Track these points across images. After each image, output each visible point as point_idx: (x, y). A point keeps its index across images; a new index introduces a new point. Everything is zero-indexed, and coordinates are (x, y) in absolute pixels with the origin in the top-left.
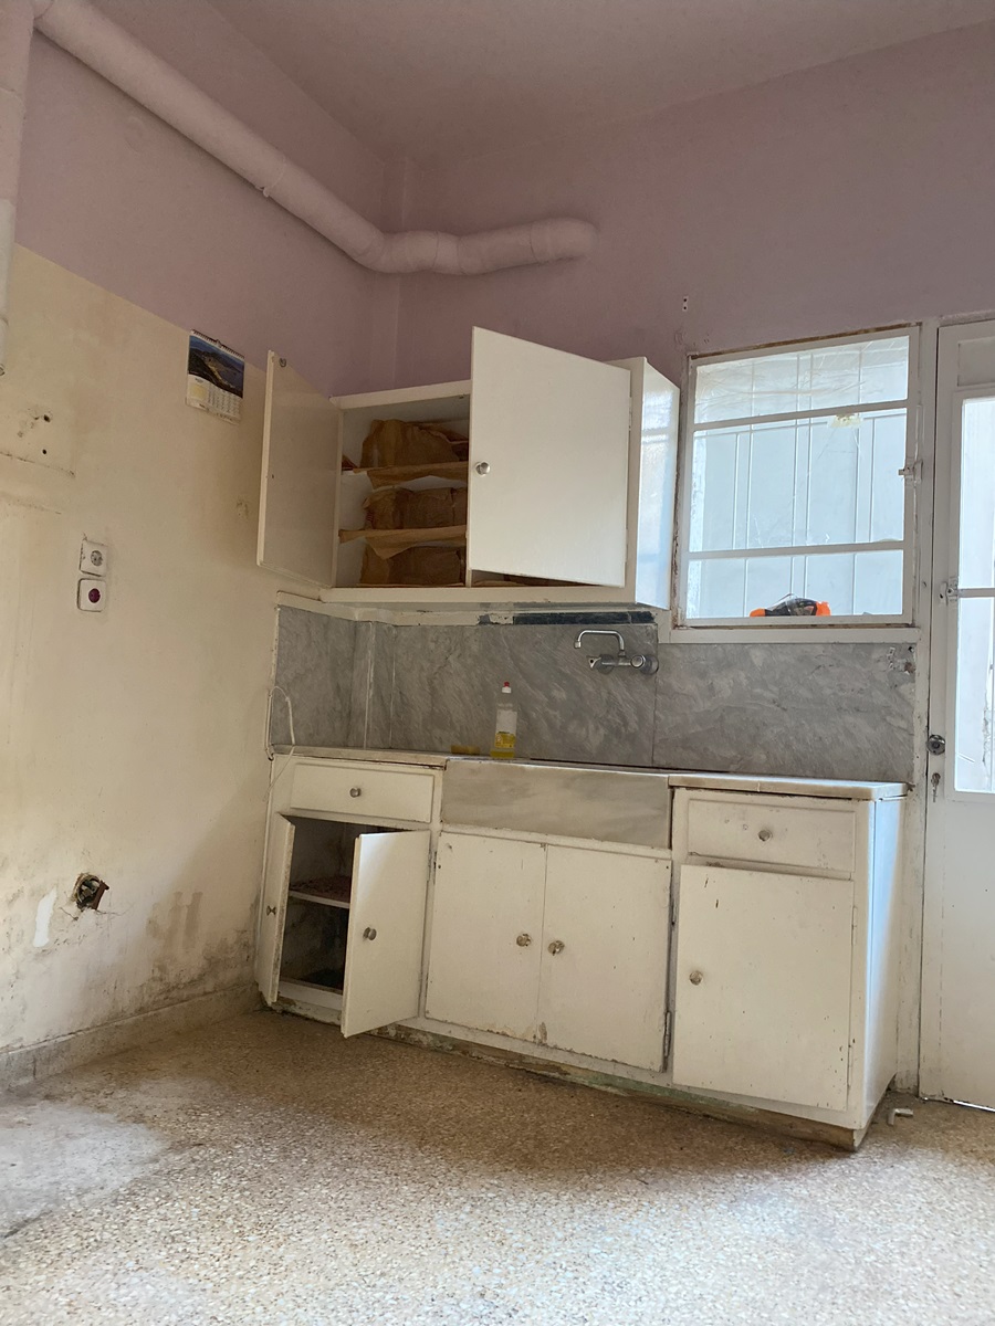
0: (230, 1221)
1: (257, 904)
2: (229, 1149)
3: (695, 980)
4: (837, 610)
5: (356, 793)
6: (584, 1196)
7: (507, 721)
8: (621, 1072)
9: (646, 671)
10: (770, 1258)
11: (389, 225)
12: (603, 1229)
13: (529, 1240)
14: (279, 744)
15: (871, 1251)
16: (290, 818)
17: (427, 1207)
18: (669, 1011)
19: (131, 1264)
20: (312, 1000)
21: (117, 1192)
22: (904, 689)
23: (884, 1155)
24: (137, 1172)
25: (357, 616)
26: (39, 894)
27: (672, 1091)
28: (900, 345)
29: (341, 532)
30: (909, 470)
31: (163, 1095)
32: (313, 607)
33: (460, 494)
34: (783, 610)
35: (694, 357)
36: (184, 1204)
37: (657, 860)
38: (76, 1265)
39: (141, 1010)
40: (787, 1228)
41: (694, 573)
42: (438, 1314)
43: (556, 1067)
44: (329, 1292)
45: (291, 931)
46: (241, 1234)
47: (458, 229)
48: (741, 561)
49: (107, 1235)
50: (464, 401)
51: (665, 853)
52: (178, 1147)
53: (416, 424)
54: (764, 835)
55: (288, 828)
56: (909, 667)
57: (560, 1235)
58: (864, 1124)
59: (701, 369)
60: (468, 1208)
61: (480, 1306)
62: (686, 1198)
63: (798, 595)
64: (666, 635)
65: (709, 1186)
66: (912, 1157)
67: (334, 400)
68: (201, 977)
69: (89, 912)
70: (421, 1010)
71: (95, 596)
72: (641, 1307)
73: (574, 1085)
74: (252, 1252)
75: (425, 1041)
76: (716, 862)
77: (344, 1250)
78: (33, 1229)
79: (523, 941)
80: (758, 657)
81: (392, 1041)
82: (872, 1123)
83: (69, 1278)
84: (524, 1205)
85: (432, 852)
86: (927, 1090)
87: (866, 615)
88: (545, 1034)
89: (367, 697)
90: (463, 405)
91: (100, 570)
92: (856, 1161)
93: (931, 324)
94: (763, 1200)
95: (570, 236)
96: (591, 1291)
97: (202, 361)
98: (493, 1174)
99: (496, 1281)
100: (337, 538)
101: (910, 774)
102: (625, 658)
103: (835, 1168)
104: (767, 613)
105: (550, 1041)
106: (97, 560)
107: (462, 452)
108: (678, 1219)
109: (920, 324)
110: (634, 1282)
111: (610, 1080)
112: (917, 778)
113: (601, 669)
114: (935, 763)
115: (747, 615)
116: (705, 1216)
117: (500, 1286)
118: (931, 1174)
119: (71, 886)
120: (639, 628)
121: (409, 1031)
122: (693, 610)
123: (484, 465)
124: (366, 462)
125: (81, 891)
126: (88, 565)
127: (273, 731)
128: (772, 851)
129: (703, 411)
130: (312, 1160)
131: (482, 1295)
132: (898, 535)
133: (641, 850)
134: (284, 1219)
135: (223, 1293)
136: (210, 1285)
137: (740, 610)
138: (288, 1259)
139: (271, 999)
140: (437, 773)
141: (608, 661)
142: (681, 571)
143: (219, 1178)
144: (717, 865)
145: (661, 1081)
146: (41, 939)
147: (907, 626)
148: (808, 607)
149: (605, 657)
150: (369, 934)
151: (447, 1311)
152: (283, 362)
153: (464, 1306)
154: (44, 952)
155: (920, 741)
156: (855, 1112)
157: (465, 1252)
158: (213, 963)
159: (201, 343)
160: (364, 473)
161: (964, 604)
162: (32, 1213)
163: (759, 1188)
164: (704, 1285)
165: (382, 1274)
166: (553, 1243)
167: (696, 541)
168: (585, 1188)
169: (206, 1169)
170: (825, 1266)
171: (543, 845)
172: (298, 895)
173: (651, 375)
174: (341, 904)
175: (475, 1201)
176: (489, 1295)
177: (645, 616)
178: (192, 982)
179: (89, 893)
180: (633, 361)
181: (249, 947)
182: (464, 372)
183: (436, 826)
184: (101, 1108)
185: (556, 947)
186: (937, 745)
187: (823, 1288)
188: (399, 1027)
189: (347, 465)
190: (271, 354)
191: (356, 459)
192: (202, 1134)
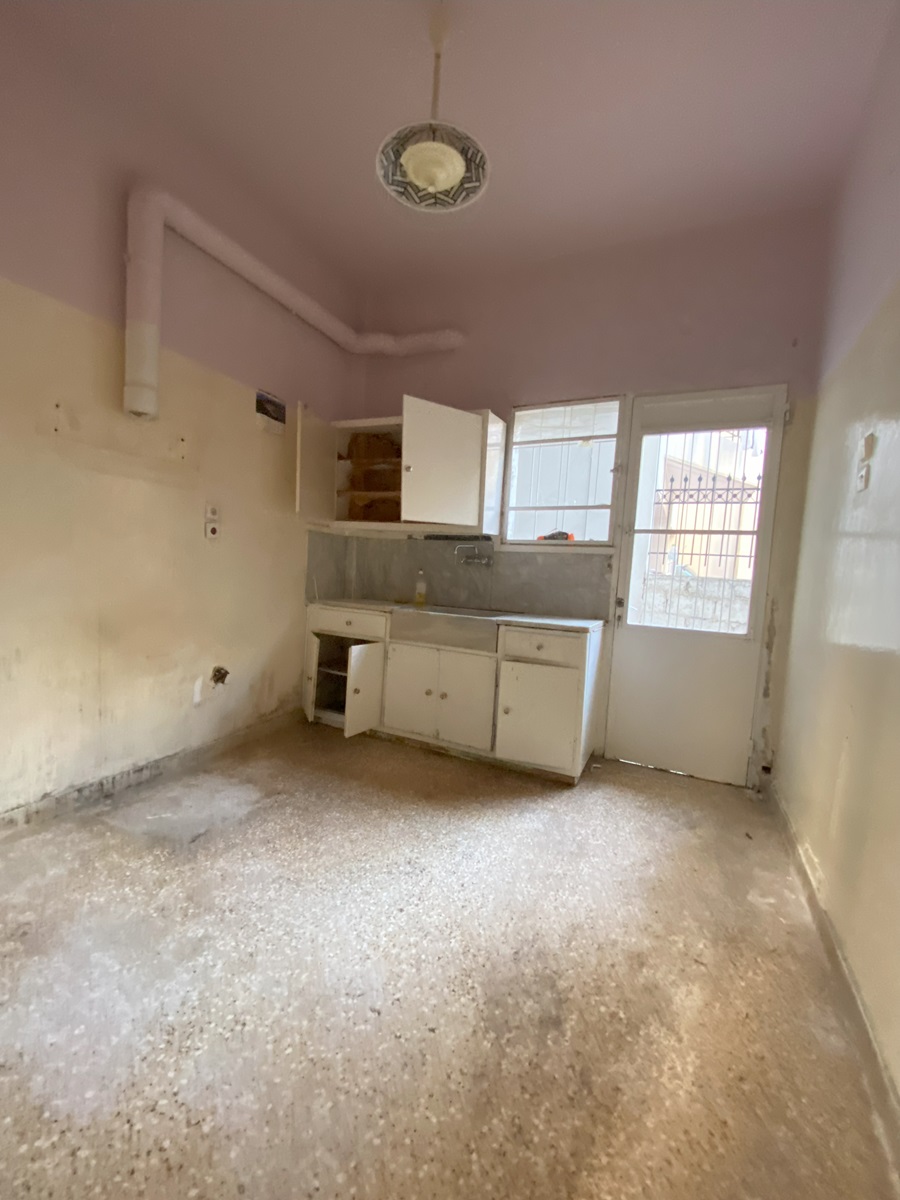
0: (294, 831)
1: (303, 674)
2: (292, 795)
3: (506, 712)
4: (578, 538)
5: (349, 623)
6: (455, 812)
7: (421, 587)
8: (473, 751)
9: (488, 565)
10: (536, 839)
11: (359, 328)
12: (464, 828)
13: (430, 834)
14: (311, 599)
15: (580, 834)
16: (318, 635)
17: (384, 820)
18: (494, 725)
19: (249, 854)
20: (330, 717)
21: (241, 819)
22: (607, 576)
23: (587, 788)
24: (249, 808)
25: (347, 533)
26: (194, 678)
27: (496, 759)
28: (615, 405)
29: (338, 492)
30: (616, 470)
31: (260, 767)
32: (326, 530)
33: (396, 473)
34: (552, 537)
35: (514, 407)
36: (273, 824)
37: (490, 657)
38: (224, 856)
39: (248, 727)
40: (544, 825)
41: (511, 516)
42: (390, 873)
43: (442, 748)
44: (341, 864)
45: (319, 685)
46: (300, 837)
47: (394, 332)
48: (533, 512)
49: (237, 841)
50: (399, 427)
51: (494, 654)
52: (268, 795)
53: (374, 436)
54: (539, 648)
55: (316, 641)
56: (610, 566)
57: (444, 832)
58: (579, 775)
59: (518, 414)
60: (403, 820)
61: (409, 869)
62: (500, 811)
63: (559, 529)
64: (497, 547)
65: (510, 805)
66: (600, 788)
67: (333, 423)
68: (276, 710)
69: (220, 685)
70: (381, 722)
71: (214, 531)
72: (479, 866)
73: (451, 756)
74: (305, 846)
75: (383, 736)
76: (517, 660)
77: (347, 844)
78: (202, 839)
79: (428, 693)
80: (540, 559)
81: (369, 737)
82: (584, 771)
83: (221, 863)
84: (428, 817)
85: (386, 652)
86: (608, 755)
87: (591, 541)
88: (438, 734)
89: (353, 573)
90: (399, 429)
91: (216, 517)
92: (576, 790)
93: (631, 396)
94: (534, 811)
95: (452, 339)
96: (457, 859)
97: (263, 405)
98: (413, 803)
99: (415, 855)
100: (336, 495)
101: (608, 615)
102: (478, 558)
103: (567, 794)
104: (545, 538)
105: (441, 736)
106: (214, 512)
107: (398, 453)
108: (496, 822)
109: (625, 395)
110: (476, 853)
111: (467, 754)
112: (611, 617)
113: (466, 563)
114: (619, 611)
115: (536, 538)
116: (509, 820)
117: (417, 858)
118: (608, 796)
119: (210, 673)
120: (484, 543)
121: (376, 732)
122: (510, 536)
123: (409, 468)
124: (349, 456)
125: (215, 675)
126: (209, 515)
127: (307, 592)
128: (543, 655)
129: (517, 437)
130: (331, 800)
131: (409, 863)
132: (609, 503)
133: (482, 653)
134: (320, 829)
135: (293, 867)
136: (286, 864)
137: (532, 537)
138: (322, 848)
139: (311, 719)
140: (388, 615)
141: (470, 558)
142: (505, 516)
143: (289, 810)
144: (518, 661)
145: (491, 755)
146: (197, 698)
147: (610, 546)
148: (564, 536)
149: (468, 557)
150: (357, 691)
151: (394, 871)
152: (306, 406)
153: (401, 868)
154: (198, 705)
155: (612, 600)
156: (576, 769)
157: (402, 842)
158: (282, 703)
159: (262, 396)
160: (349, 462)
161: (637, 536)
162: (202, 831)
163: (532, 805)
164: (506, 853)
165: (365, 855)
166: (441, 836)
167: (513, 501)
168: (455, 808)
169: (282, 806)
170: (560, 843)
171: (438, 650)
172: (322, 669)
173: (492, 416)
174: (343, 674)
175: (406, 817)
176: (412, 862)
177: (488, 538)
178: (272, 712)
179: (220, 676)
180: (484, 411)
181: (299, 693)
182: (399, 412)
183: (388, 639)
184: (231, 776)
185: (444, 696)
186: (620, 603)
187: (559, 853)
188: (371, 730)
189: (340, 457)
190: (299, 403)
191: (344, 453)
192: (280, 787)
